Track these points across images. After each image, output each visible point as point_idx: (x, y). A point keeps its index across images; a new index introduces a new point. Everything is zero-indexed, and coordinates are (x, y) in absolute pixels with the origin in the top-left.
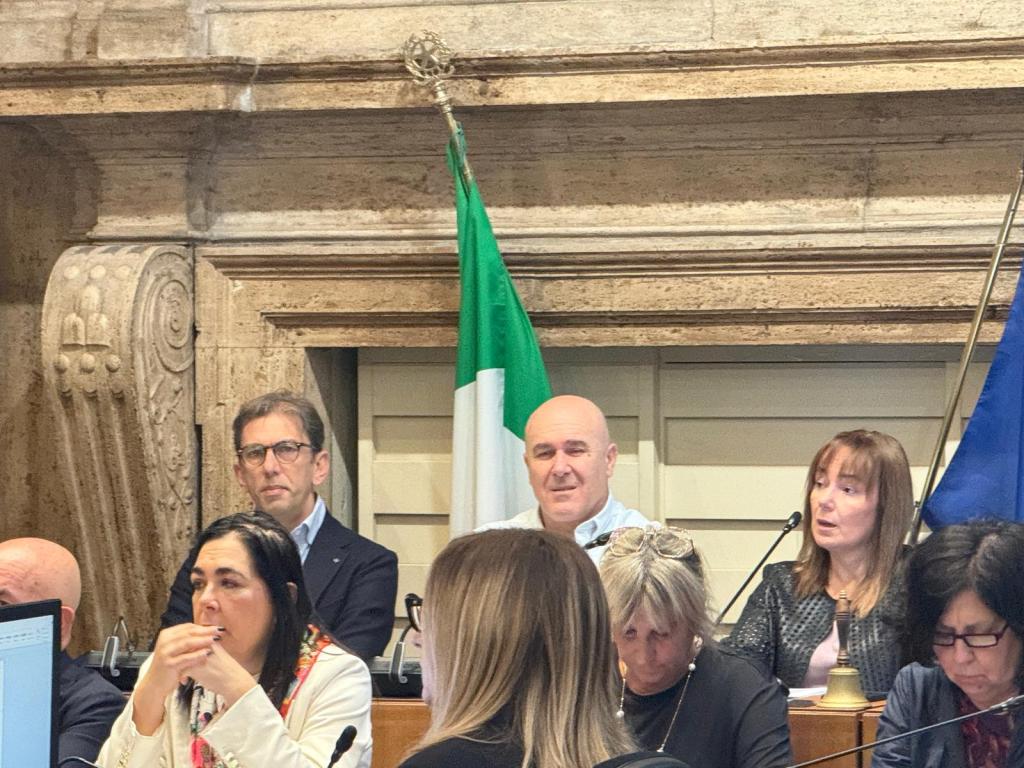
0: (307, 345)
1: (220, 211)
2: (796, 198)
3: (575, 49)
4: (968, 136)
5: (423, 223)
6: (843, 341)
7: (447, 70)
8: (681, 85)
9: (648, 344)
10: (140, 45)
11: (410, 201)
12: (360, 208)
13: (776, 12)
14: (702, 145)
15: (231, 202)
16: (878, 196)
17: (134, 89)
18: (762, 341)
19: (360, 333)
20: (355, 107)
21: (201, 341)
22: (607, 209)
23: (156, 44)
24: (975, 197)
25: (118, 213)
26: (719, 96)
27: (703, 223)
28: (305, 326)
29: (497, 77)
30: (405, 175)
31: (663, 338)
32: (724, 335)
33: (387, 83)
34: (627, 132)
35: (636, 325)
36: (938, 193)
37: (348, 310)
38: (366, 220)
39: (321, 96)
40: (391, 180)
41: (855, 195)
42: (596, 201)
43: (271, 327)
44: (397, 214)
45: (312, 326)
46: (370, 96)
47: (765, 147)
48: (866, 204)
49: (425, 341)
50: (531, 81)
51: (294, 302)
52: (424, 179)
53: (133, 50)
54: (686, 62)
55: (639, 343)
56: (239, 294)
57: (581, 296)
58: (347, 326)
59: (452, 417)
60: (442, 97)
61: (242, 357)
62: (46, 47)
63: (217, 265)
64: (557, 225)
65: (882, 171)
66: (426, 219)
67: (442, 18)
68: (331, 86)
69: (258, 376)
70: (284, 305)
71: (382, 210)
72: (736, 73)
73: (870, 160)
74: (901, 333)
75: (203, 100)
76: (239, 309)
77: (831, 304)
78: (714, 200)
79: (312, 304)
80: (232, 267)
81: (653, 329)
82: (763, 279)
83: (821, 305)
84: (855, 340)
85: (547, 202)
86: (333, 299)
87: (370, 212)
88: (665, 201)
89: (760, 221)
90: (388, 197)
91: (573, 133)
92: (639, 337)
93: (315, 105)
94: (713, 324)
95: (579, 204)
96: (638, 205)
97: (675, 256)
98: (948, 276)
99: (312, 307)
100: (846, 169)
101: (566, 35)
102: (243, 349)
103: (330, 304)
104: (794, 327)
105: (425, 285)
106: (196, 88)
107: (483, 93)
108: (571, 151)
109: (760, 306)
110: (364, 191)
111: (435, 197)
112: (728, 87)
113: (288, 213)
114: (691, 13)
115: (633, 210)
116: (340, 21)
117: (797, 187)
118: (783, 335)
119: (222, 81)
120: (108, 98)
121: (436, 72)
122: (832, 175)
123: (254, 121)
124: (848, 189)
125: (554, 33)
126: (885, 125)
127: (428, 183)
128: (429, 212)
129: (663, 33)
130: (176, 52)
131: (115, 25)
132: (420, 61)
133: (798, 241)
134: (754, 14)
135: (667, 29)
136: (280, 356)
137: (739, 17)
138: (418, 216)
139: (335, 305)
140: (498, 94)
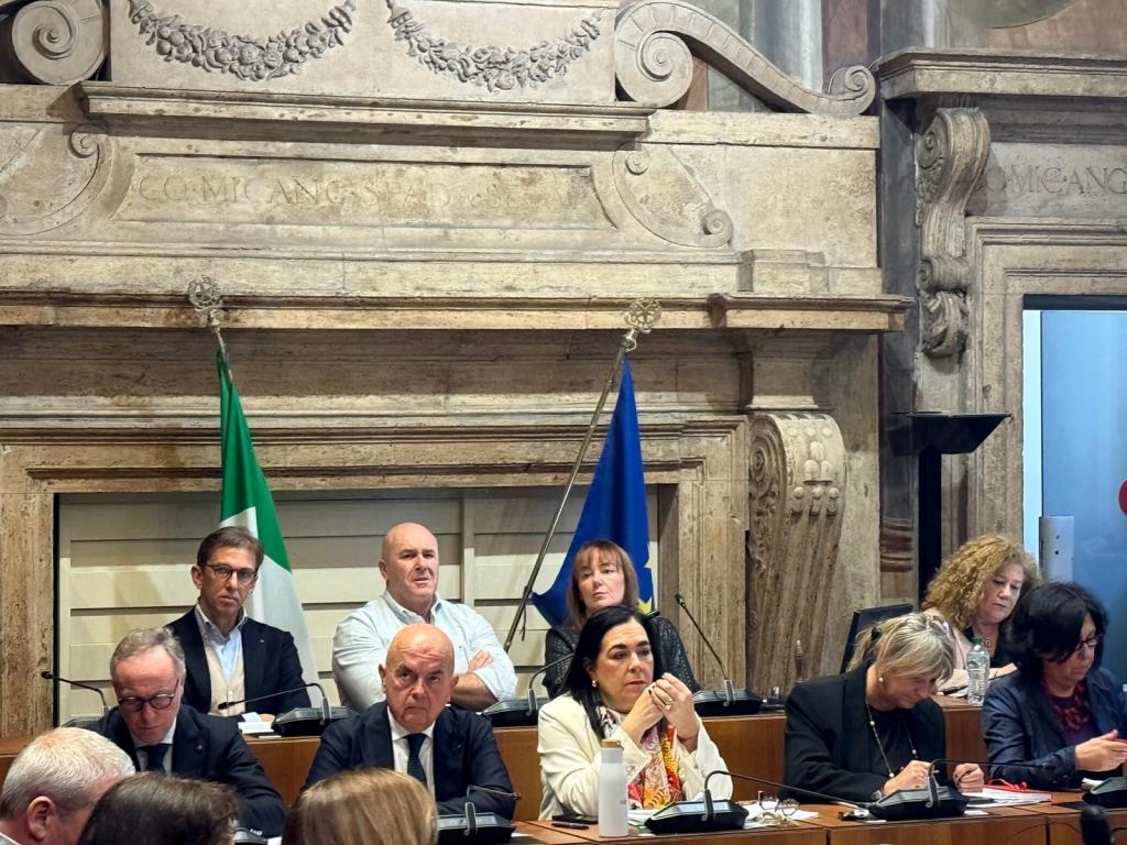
0: (56, 491)
2: (401, 394)
4: (511, 357)
5: (143, 406)
6: (433, 486)
9: (305, 489)
11: (132, 391)
12: (96, 394)
13: (385, 273)
14: (342, 357)
16: (454, 394)
18: (381, 486)
19: (97, 483)
20: (133, 325)
24: (513, 395)
26: (389, 327)
27: (342, 409)
28: (55, 478)
29: (236, 309)
30: (128, 372)
31: (315, 485)
32: (355, 482)
33: (155, 310)
34: (296, 348)
36: (489, 393)
37: (95, 467)
38: (100, 403)
39: (107, 317)
40: (118, 376)
41: (439, 392)
42: (266, 393)
43: (30, 478)
44: (124, 399)
45: (60, 478)
46: (144, 318)
47: (383, 360)
48: (446, 398)
49: (145, 488)
51: (52, 461)
52: (143, 376)
56: (8, 455)
57: (265, 457)
58: (87, 478)
60: (216, 322)
61: (11, 501)
65: (456, 377)
66: (146, 403)
67: (154, 266)
68: (113, 310)
69: (23, 514)
70: (44, 463)
71: (112, 397)
72: (400, 313)
73: (448, 371)
75: (37, 317)
76: (8, 465)
77: (430, 463)
79: (66, 462)
80: (5, 436)
81: (308, 479)
82: (387, 446)
83: (424, 463)
84: (440, 485)
86: (82, 459)
87: (102, 398)
88: (314, 394)
89: (378, 408)
90: (116, 388)
91: (259, 347)
93: (102, 324)
94: (349, 475)
96: (296, 396)
97: (335, 431)
98: (503, 444)
99: (65, 464)
100: (433, 376)
101: (243, 281)
102: (11, 495)
103: (79, 462)
104: (401, 477)
105: (152, 449)
106: (31, 308)
108: (252, 360)
109: (385, 464)
110: (98, 383)
111: (152, 388)
112: (395, 322)
113: (38, 398)
114: (329, 270)
115: (293, 400)
116: (76, 264)
117: (402, 387)
118: (394, 482)
119: (53, 304)
121: (210, 304)
122: (424, 380)
124: (434, 389)
126: (464, 349)
127: (146, 378)
128: (147, 399)
129: (312, 284)
132: (198, 296)
133: (413, 422)
134: (371, 274)
135: (313, 279)
136: (36, 500)
137: (361, 276)
138: (139, 400)
139: (83, 463)
140: (237, 321)
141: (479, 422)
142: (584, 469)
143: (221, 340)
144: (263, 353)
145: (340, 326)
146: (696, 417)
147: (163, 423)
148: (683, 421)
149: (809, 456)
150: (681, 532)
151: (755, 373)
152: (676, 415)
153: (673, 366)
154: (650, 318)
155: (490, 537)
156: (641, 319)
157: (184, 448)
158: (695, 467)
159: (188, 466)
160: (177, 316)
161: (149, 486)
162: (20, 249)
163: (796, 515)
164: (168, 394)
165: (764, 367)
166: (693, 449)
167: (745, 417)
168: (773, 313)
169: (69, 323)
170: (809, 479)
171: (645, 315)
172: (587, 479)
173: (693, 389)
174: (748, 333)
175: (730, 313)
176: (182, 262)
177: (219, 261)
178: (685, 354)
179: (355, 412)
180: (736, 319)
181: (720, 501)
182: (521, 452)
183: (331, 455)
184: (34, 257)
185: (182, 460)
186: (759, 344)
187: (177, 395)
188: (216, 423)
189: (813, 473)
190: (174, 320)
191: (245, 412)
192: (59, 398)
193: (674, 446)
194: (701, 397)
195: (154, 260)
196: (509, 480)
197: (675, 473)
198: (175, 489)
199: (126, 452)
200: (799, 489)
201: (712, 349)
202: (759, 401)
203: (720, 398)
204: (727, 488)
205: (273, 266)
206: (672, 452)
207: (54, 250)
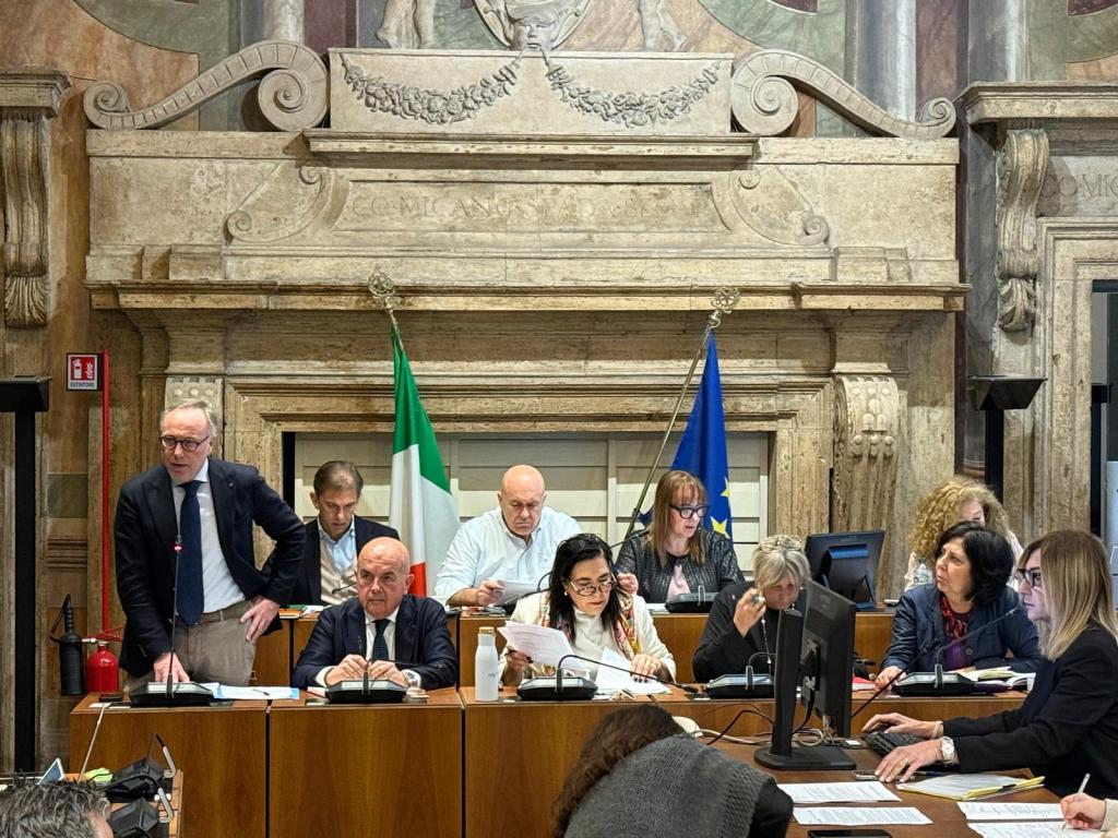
0: (284, 430)
1: (231, 360)
2: (550, 360)
3: (456, 283)
4: (638, 332)
5: (349, 368)
6: (574, 430)
7: (391, 291)
8: (510, 304)
9: (473, 431)
10: (195, 271)
11: (341, 357)
12: (313, 360)
13: (539, 268)
14: (501, 332)
15: (238, 355)
16: (592, 360)
17: (213, 296)
18: (533, 430)
19: (313, 424)
21: (227, 429)
22: (450, 363)
23: (205, 272)
24: (640, 361)
25: (181, 360)
27: (502, 371)
28: (282, 420)
30: (339, 344)
31: (481, 428)
32: (513, 427)
33: (348, 297)
34: (465, 326)
35: (466, 421)
36: (622, 359)
37: (310, 413)
38: (317, 366)
39: (312, 302)
40: (331, 346)
41: (580, 359)
42: (444, 359)
43: (263, 421)
44: (335, 363)
45: (287, 421)
46: (339, 303)
47: (536, 334)
48: (586, 363)
49: (350, 429)
50: (429, 298)
51: (279, 408)
52: (350, 345)
53: (191, 275)
54: (514, 292)
55: (468, 430)
56: (246, 403)
57: (440, 406)
58: (306, 421)
59: (390, 467)
60: (389, 306)
61: (248, 437)
62: (122, 270)
63: (236, 388)
64: (423, 371)
65: (594, 348)
66: (351, 366)
67: (359, 264)
68: (318, 297)
69: (257, 446)
70: (273, 409)
71: (326, 361)
72: (539, 298)
73: (588, 342)
74: (603, 426)
75: (254, 303)
76: (247, 411)
77: (571, 412)
78: (507, 360)
79: (289, 409)
80: (244, 390)
81: (475, 424)
82: (536, 400)
83: (565, 412)
84: (580, 430)
85: (418, 358)
86: (301, 406)
87: (319, 362)
88: (481, 359)
89: (531, 371)
90: (329, 355)
91: (436, 325)
92: (467, 427)
93: (308, 307)
94: (508, 421)
95: (436, 360)
96: (468, 361)
98: (630, 399)
99: (289, 411)
100: (576, 346)
101: (427, 275)
102: (249, 432)
103: (299, 409)
104: (550, 423)
105: (354, 400)
106: (250, 297)
107: (403, 303)
108: (432, 334)
109: (535, 412)
110: (316, 351)
111: (356, 355)
113: (271, 362)
114: (494, 266)
115: (465, 364)
116: (300, 263)
117: (550, 355)
118: (542, 427)
119: (265, 294)
120: (197, 300)
121: (385, 293)
122: (568, 349)
123: (259, 314)
124: (577, 356)
125: (421, 273)
126: (598, 326)
127: (352, 348)
128: (352, 363)
129: (480, 277)
130: (217, 278)
131: (179, 261)
132: (376, 287)
133: (555, 381)
134: (527, 268)
135: (482, 274)
136: (268, 436)
137: (520, 270)
138: (346, 364)
139: (301, 410)
140: (410, 304)
141: (608, 381)
142: (680, 418)
143: (394, 319)
144: (440, 328)
145: (491, 309)
146: (788, 379)
147: (360, 381)
148: (777, 382)
149: (868, 410)
150: (778, 469)
151: (838, 344)
152: (775, 377)
153: (774, 339)
154: (730, 302)
155: (630, 470)
156: (724, 302)
157: (378, 400)
158: (790, 418)
159: (381, 412)
160: (364, 301)
161: (353, 427)
162: (259, 253)
163: (858, 458)
164: (367, 359)
165: (845, 339)
166: (787, 404)
167: (830, 379)
168: (842, 297)
169: (284, 307)
170: (866, 428)
171: (727, 299)
172: (683, 425)
173: (792, 357)
174: (828, 312)
175: (805, 298)
176: (380, 261)
177: (410, 260)
178: (784, 329)
179: (512, 373)
180: (810, 302)
181: (810, 445)
182: (645, 405)
183: (492, 406)
184: (270, 259)
185: (377, 408)
186: (839, 322)
187: (375, 360)
188: (391, 381)
189: (869, 424)
190: (362, 304)
191: (414, 373)
192: (287, 362)
193: (772, 401)
194: (798, 363)
195: (359, 260)
196: (636, 427)
197: (774, 423)
198: (373, 430)
199: (334, 401)
200: (858, 437)
201: (806, 326)
202: (839, 367)
203: (814, 364)
204: (817, 435)
205: (451, 263)
206: (769, 405)
207: (284, 253)
